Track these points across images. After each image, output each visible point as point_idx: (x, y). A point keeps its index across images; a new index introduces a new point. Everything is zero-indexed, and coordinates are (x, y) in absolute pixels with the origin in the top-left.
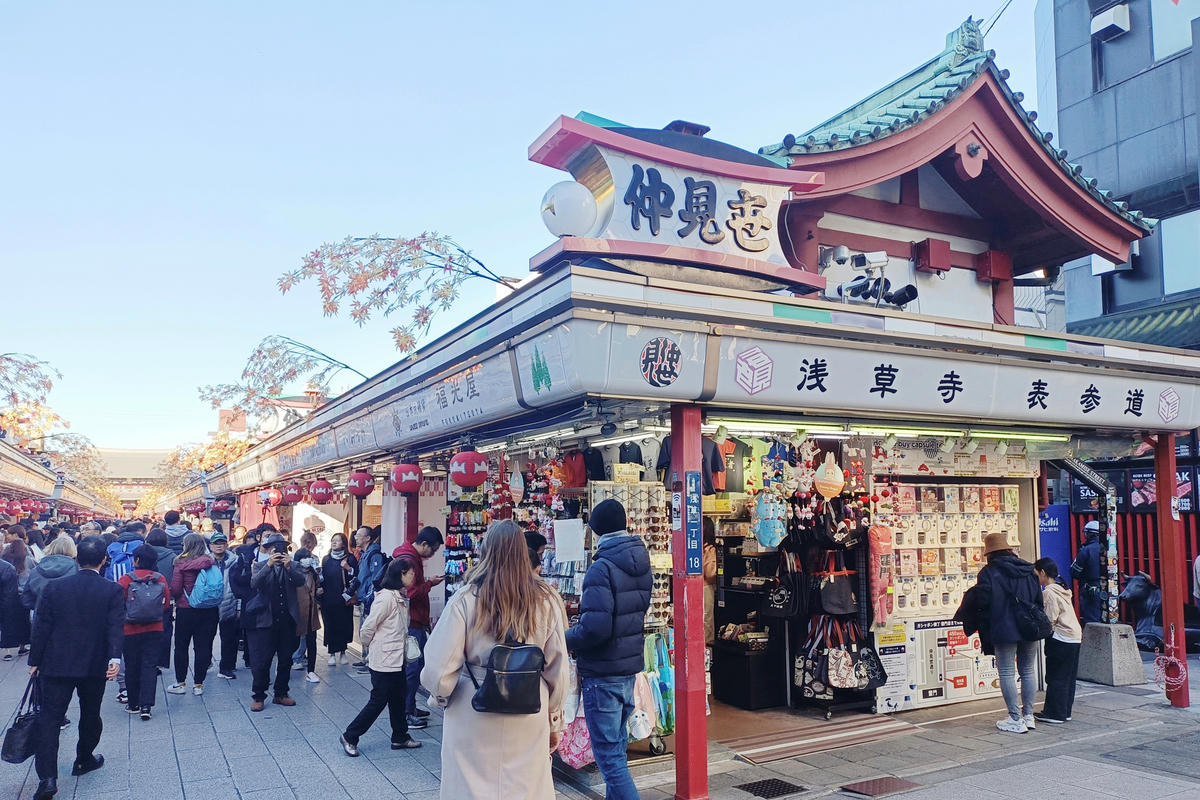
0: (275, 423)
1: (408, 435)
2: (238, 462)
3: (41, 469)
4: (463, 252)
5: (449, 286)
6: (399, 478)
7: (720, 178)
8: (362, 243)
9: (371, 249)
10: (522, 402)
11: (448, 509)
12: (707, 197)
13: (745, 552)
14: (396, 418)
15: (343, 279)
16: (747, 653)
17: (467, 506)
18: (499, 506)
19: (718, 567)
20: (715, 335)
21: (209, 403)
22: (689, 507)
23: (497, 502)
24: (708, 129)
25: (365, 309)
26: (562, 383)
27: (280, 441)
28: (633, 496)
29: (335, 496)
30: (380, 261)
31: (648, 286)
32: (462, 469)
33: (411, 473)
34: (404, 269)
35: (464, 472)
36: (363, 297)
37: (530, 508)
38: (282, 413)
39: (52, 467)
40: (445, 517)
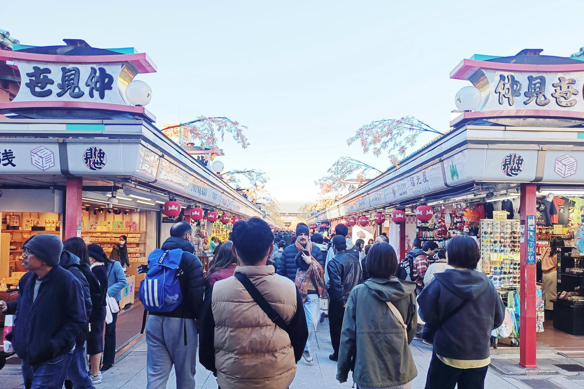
0: (345, 191)
1: (399, 197)
2: (331, 207)
3: (259, 210)
4: (420, 122)
5: (414, 137)
6: (395, 216)
7: (548, 73)
8: (377, 123)
9: (381, 125)
10: (446, 184)
11: (417, 230)
12: (540, 83)
13: (573, 255)
14: (393, 191)
15: (370, 139)
16: (571, 306)
17: (426, 229)
18: (440, 229)
19: (558, 262)
20: (542, 150)
21: (319, 186)
22: (528, 232)
23: (439, 227)
24: (542, 50)
25: (379, 150)
26: (463, 177)
27: (347, 199)
28: (503, 226)
29: (370, 223)
30: (385, 129)
31: (505, 130)
32: (421, 213)
33: (400, 214)
34: (395, 132)
35: (422, 214)
36: (378, 145)
37: (454, 231)
38: (348, 187)
39: (262, 209)
40: (416, 234)
